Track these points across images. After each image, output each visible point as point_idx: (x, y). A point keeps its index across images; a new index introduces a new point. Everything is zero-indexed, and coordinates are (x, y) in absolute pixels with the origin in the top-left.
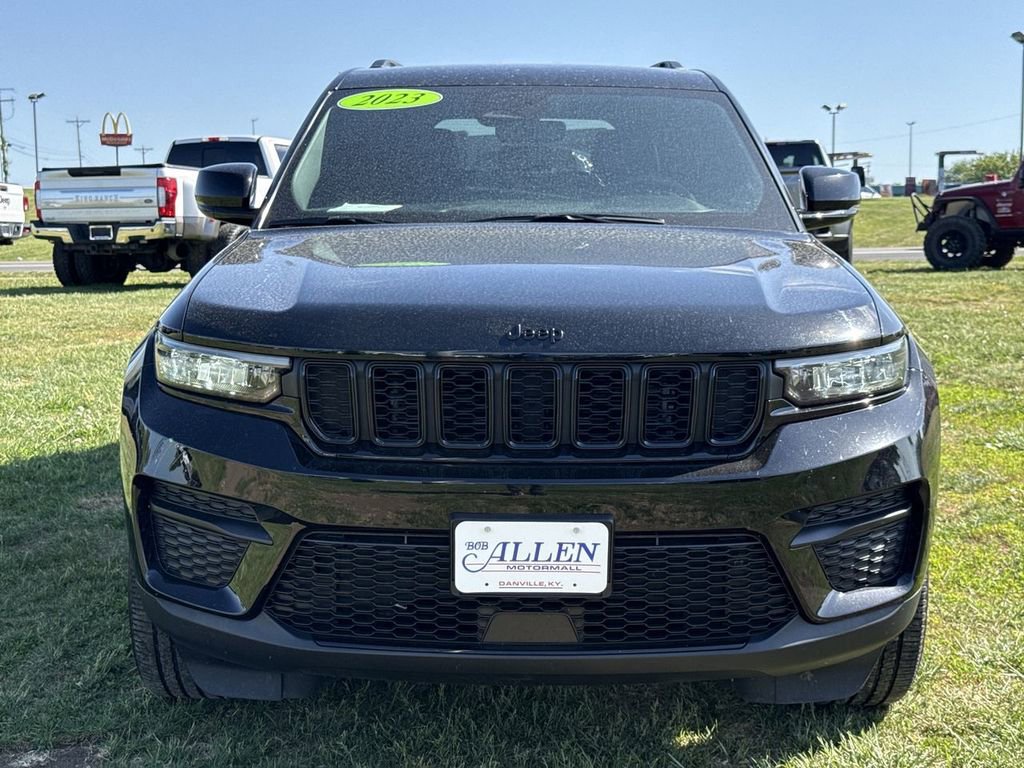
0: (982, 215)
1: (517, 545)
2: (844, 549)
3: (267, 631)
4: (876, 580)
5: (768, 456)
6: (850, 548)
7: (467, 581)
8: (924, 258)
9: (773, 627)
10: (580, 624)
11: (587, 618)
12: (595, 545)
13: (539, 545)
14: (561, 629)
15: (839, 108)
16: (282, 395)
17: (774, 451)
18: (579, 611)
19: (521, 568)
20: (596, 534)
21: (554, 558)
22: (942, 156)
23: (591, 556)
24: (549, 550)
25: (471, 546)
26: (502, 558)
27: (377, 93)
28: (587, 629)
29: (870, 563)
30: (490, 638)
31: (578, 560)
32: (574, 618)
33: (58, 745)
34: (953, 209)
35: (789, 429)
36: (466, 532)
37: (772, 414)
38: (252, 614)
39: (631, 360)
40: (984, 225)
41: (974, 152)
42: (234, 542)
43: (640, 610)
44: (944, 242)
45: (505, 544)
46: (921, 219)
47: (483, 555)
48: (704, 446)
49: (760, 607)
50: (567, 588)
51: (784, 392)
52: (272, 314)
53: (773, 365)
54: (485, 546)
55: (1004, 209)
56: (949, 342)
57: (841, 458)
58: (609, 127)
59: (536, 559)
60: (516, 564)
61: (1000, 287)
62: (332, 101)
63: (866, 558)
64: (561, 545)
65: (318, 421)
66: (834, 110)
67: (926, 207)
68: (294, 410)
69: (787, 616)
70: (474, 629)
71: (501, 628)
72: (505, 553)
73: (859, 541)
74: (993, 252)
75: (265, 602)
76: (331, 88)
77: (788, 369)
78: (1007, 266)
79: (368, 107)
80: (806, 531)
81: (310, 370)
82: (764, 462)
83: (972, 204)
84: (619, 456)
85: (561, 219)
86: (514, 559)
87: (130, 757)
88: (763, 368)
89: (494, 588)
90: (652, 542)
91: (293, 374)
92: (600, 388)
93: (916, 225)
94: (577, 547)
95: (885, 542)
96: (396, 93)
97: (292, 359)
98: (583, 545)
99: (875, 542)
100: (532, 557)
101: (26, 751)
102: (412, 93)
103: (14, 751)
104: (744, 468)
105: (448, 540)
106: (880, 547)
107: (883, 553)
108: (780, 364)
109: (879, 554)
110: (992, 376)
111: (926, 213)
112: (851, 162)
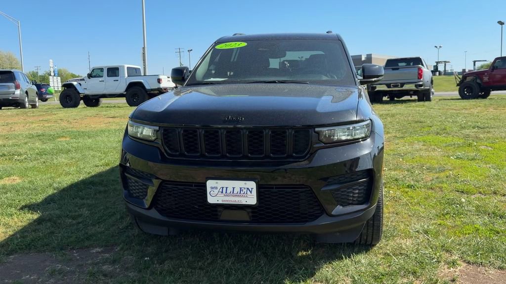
0: (478, 81)
1: (227, 188)
2: (342, 192)
3: (154, 214)
4: (356, 202)
5: (312, 160)
6: (345, 191)
7: (211, 200)
8: (459, 95)
9: (317, 217)
10: (251, 214)
11: (252, 212)
12: (252, 189)
13: (234, 188)
14: (244, 216)
15: (440, 47)
16: (157, 139)
17: (314, 158)
18: (250, 210)
19: (228, 196)
20: (252, 185)
21: (239, 192)
22: (475, 62)
23: (251, 193)
24: (237, 190)
25: (212, 188)
26: (222, 192)
27: (228, 44)
28: (253, 216)
29: (353, 197)
30: (221, 218)
31: (247, 193)
32: (248, 213)
33: (106, 246)
34: (469, 79)
35: (320, 151)
36: (210, 184)
37: (314, 146)
38: (149, 208)
39: (265, 128)
40: (479, 84)
41: (486, 61)
42: (145, 185)
43: (270, 211)
44: (465, 90)
45: (223, 188)
46: (458, 82)
47: (216, 191)
48: (291, 156)
49: (312, 211)
50: (244, 203)
51: (319, 138)
52: (157, 113)
53: (314, 130)
54: (217, 188)
55: (486, 79)
56: (452, 123)
57: (338, 161)
58: (323, 53)
59: (233, 193)
60: (227, 195)
61: (480, 105)
62: (214, 47)
63: (351, 195)
64: (241, 188)
65: (168, 147)
66: (438, 48)
67: (460, 78)
68: (160, 143)
69: (321, 214)
70: (217, 215)
71: (225, 215)
72: (223, 190)
73: (348, 189)
74: (483, 93)
75: (153, 204)
76: (215, 43)
77: (321, 131)
78: (488, 98)
79: (224, 48)
80: (327, 185)
81: (165, 130)
82: (310, 162)
83: (475, 78)
84: (263, 159)
85: (274, 82)
86: (226, 192)
87: (125, 251)
88: (310, 131)
89: (220, 202)
90: (273, 188)
91: (159, 132)
92: (256, 137)
93: (456, 85)
94: (246, 189)
95: (359, 190)
96: (233, 43)
97: (160, 127)
98: (248, 189)
99: (355, 189)
100: (232, 192)
101: (96, 247)
102: (238, 43)
103: (93, 247)
104: (304, 164)
105: (205, 186)
106: (357, 191)
107: (358, 193)
108: (317, 129)
109: (356, 193)
110: (462, 134)
111: (460, 80)
112: (444, 64)
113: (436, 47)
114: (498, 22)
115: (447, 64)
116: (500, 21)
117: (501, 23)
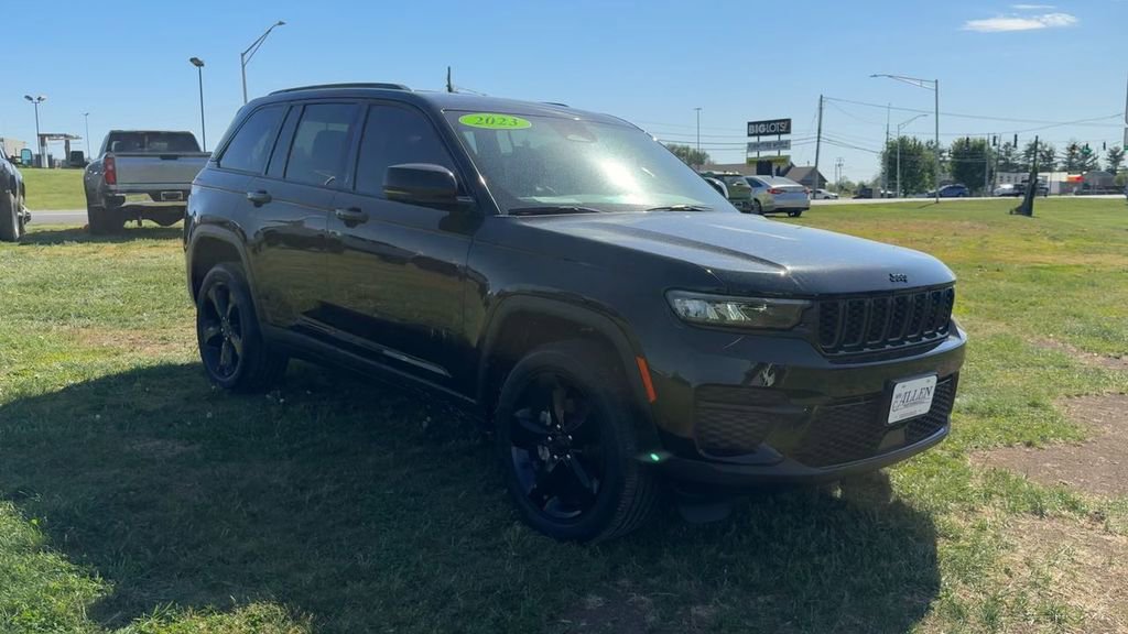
12: (931, 388)
13: (915, 392)
15: (39, 99)
16: (801, 323)
19: (907, 406)
21: (918, 397)
23: (929, 394)
25: (897, 397)
28: (909, 435)
31: (925, 397)
45: (906, 394)
50: (918, 413)
59: (913, 399)
60: (907, 404)
64: (921, 390)
81: (822, 306)
86: (907, 400)
89: (898, 419)
91: (812, 310)
94: (926, 390)
97: (812, 301)
112: (63, 142)
113: (31, 99)
114: (192, 60)
115: (71, 141)
116: (196, 59)
117: (197, 63)
